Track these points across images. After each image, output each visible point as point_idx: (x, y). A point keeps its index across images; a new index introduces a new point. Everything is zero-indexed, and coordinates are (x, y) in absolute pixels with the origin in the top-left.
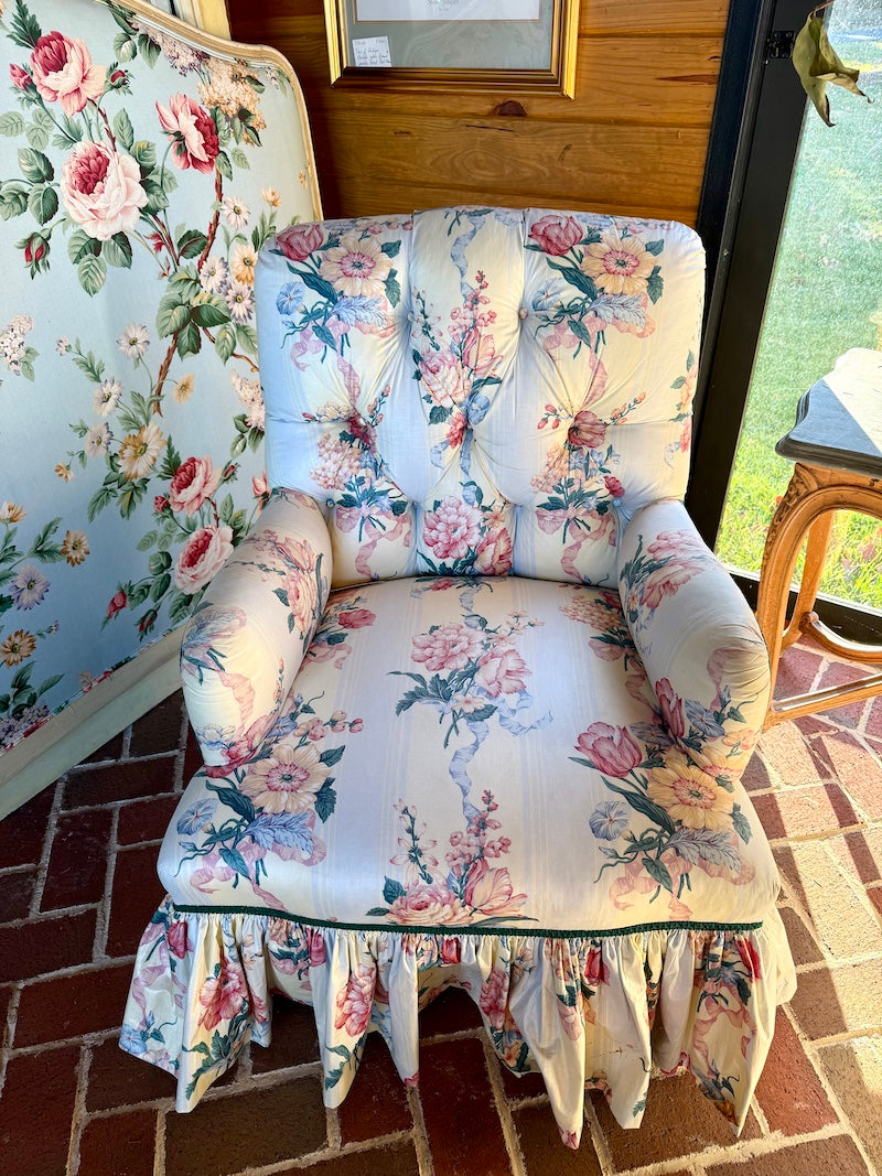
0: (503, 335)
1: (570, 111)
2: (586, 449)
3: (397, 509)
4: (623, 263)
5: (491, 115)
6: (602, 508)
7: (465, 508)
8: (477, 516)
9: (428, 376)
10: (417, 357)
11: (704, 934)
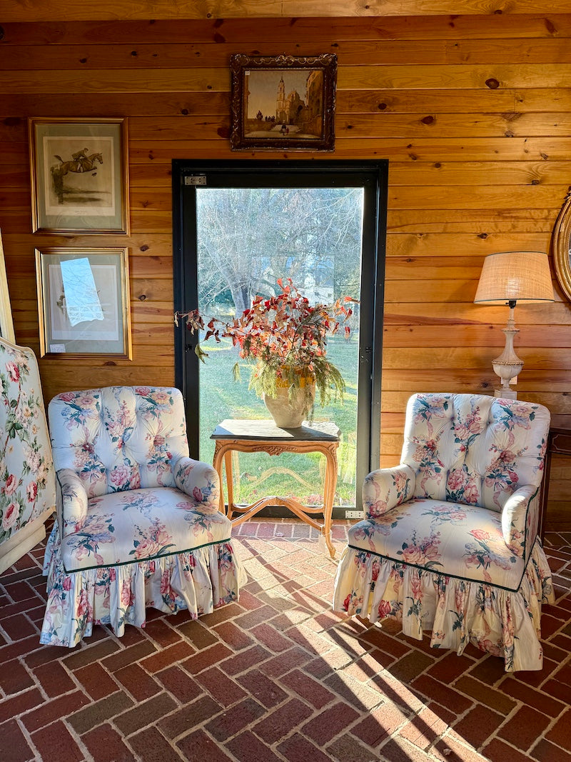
0: (132, 416)
1: (131, 364)
2: (160, 445)
3: (102, 471)
4: (162, 397)
5: (104, 365)
6: (167, 462)
7: (125, 467)
8: (129, 469)
9: (111, 429)
10: (106, 424)
11: (218, 545)
